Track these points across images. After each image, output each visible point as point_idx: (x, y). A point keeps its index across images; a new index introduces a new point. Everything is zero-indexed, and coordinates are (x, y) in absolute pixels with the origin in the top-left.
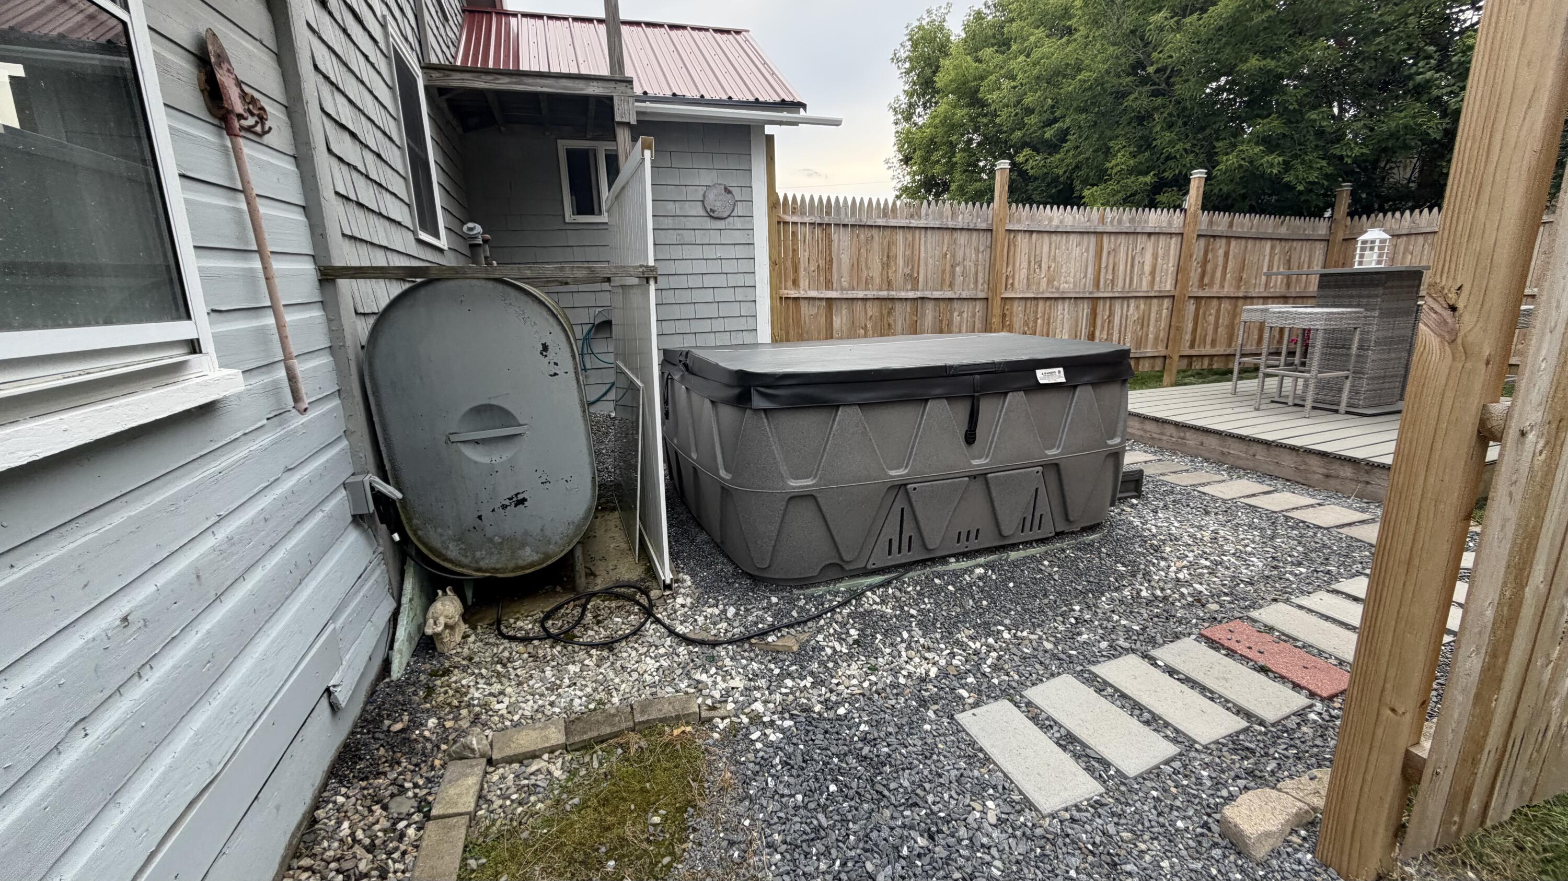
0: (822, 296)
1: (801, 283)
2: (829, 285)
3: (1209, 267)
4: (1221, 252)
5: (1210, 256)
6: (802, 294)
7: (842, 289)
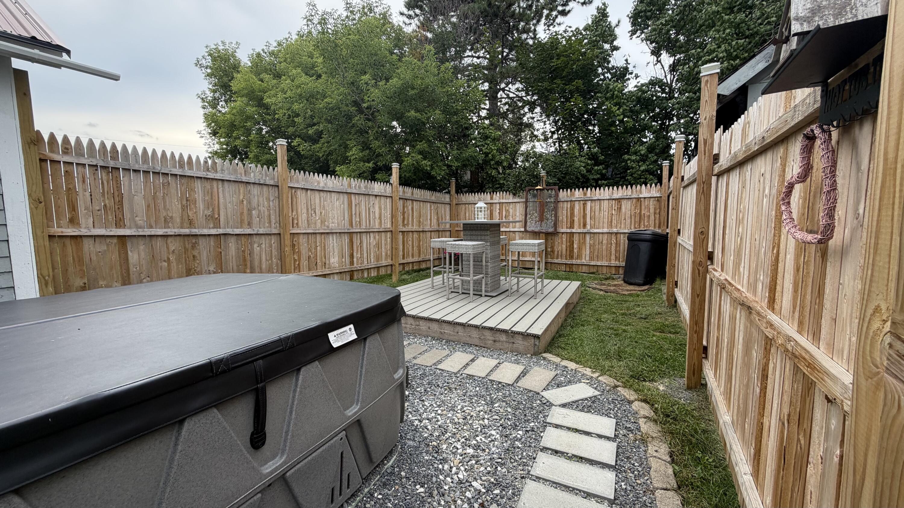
0: (112, 233)
1: (82, 221)
2: (119, 223)
3: (406, 215)
4: (410, 207)
5: (406, 209)
6: (83, 232)
7: (138, 227)
